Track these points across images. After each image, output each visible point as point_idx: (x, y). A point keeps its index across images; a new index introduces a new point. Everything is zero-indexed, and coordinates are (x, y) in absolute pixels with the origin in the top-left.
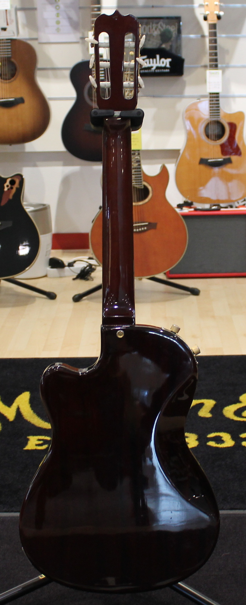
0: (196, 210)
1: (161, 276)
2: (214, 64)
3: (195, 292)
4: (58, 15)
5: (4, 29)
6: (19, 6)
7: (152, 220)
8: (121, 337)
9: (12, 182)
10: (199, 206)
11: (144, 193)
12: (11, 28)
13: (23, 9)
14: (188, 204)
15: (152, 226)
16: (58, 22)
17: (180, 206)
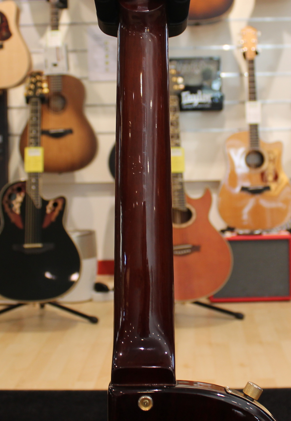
0: (238, 235)
1: (204, 300)
2: (253, 96)
3: (239, 316)
4: (107, 56)
5: (55, 65)
6: (70, 48)
7: (196, 242)
8: (147, 409)
9: (55, 205)
10: (241, 232)
11: (187, 215)
12: (62, 64)
13: (74, 51)
14: (230, 229)
15: (196, 248)
16: (107, 63)
17: (223, 231)
